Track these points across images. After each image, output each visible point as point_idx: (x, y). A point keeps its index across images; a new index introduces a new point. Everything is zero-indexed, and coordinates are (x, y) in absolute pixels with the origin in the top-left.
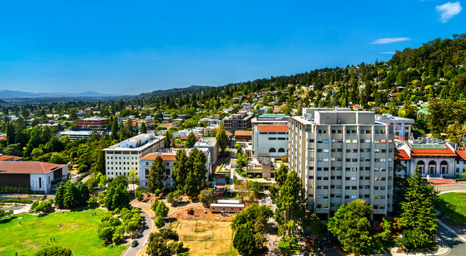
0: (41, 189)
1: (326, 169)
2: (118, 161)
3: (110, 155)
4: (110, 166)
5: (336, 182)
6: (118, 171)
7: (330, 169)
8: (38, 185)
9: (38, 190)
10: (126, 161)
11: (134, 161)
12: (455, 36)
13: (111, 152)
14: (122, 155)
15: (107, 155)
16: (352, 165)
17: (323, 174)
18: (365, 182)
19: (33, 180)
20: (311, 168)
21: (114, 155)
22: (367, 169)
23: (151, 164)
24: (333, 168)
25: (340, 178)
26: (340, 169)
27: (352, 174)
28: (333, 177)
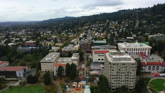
0: (20, 76)
1: (115, 76)
5: (118, 79)
6: (46, 69)
7: (116, 76)
8: (19, 75)
9: (19, 76)
11: (51, 65)
14: (47, 63)
16: (123, 74)
17: (114, 77)
18: (127, 79)
19: (18, 73)
20: (110, 75)
21: (44, 63)
22: (128, 75)
23: (58, 67)
24: (117, 75)
25: (119, 78)
26: (119, 75)
27: (123, 77)
28: (117, 78)
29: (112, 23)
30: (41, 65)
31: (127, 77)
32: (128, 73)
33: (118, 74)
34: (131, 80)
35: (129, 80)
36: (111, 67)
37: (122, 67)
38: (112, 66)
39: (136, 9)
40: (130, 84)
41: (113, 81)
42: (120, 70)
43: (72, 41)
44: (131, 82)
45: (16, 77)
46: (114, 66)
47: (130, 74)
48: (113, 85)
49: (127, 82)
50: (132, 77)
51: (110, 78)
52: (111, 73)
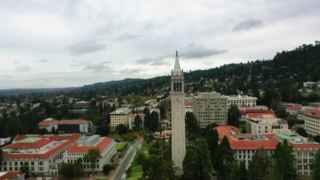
0: (85, 131)
1: (204, 113)
2: (116, 119)
3: (113, 116)
4: (113, 121)
5: (208, 118)
6: (116, 123)
8: (83, 129)
9: (83, 131)
10: (120, 119)
11: (124, 119)
12: (316, 42)
13: (113, 115)
14: (118, 116)
15: (111, 116)
16: (212, 111)
17: (203, 115)
18: (217, 118)
19: (81, 127)
20: (199, 113)
21: (114, 116)
22: (218, 113)
23: (134, 118)
24: (206, 113)
25: (209, 116)
26: (209, 113)
27: (213, 114)
28: (206, 116)
29: (208, 80)
30: (111, 119)
31: (217, 114)
32: (218, 110)
33: (207, 111)
34: (222, 118)
35: (220, 118)
36: (199, 103)
37: (211, 103)
38: (201, 102)
39: (252, 61)
40: (221, 122)
41: (202, 120)
42: (209, 106)
43: (146, 102)
44: (222, 121)
45: (79, 132)
46: (202, 102)
47: (220, 111)
48: (203, 124)
49: (217, 121)
50: (223, 114)
51: (199, 116)
52: (199, 110)
